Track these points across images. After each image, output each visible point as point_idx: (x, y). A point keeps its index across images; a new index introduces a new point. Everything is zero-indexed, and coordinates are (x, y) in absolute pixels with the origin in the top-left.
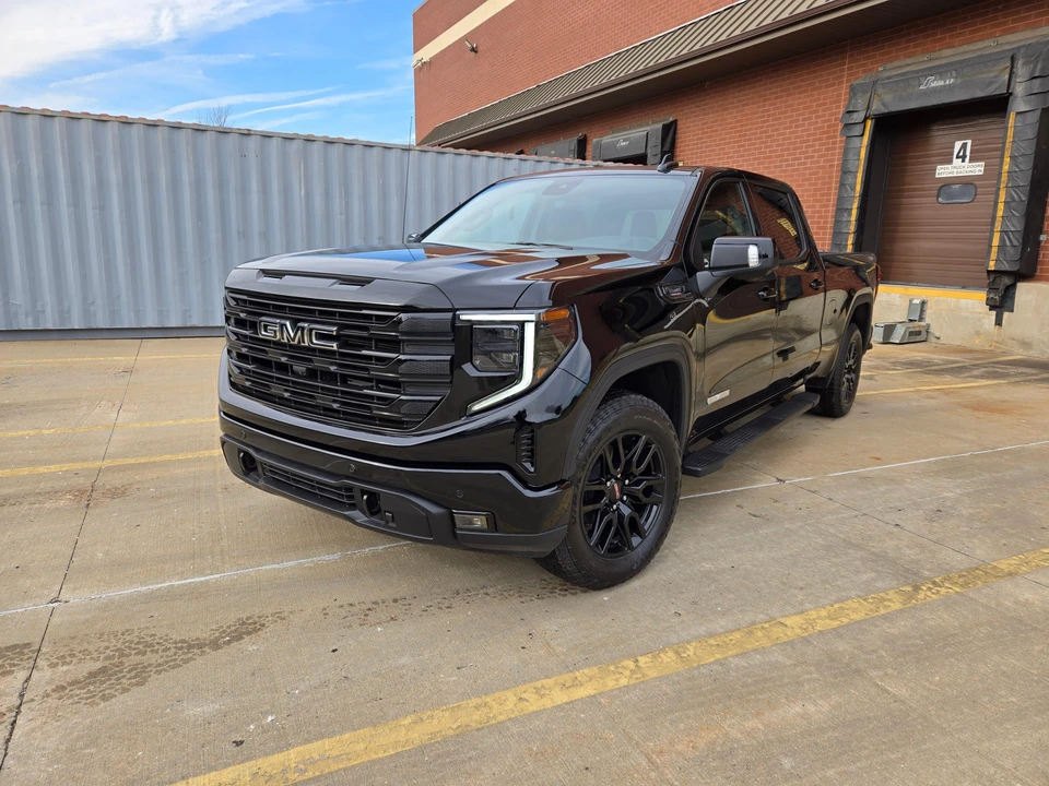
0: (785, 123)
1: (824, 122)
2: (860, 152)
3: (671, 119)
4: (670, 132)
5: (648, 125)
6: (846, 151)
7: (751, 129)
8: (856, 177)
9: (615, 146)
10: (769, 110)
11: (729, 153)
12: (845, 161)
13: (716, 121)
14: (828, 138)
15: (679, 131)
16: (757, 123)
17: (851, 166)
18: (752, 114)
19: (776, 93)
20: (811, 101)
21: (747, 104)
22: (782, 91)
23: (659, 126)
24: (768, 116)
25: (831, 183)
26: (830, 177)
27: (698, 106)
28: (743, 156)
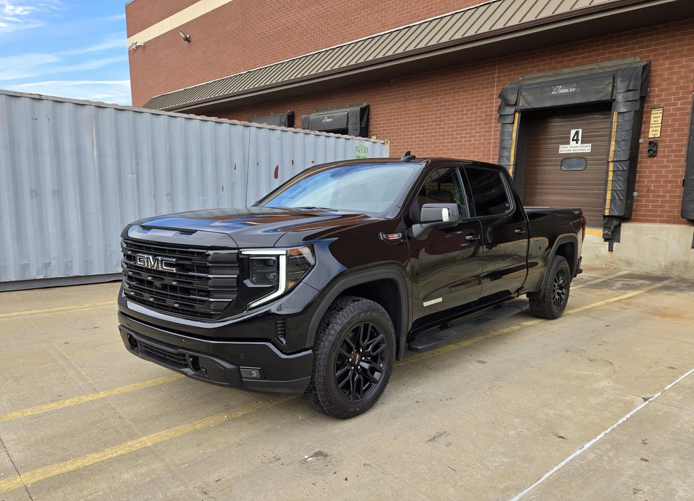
0: (453, 112)
1: (482, 112)
2: (512, 134)
3: (365, 104)
4: (365, 112)
5: (346, 107)
6: (502, 134)
7: (428, 115)
8: (510, 152)
9: (321, 122)
10: (440, 102)
11: (412, 131)
12: (502, 140)
13: (401, 108)
14: (485, 124)
15: (371, 114)
16: (432, 111)
17: (506, 144)
18: (428, 104)
19: (446, 90)
20: (472, 98)
21: (424, 97)
22: (450, 89)
23: (358, 109)
24: (441, 106)
25: (489, 155)
26: (489, 151)
27: (387, 96)
28: (423, 133)
